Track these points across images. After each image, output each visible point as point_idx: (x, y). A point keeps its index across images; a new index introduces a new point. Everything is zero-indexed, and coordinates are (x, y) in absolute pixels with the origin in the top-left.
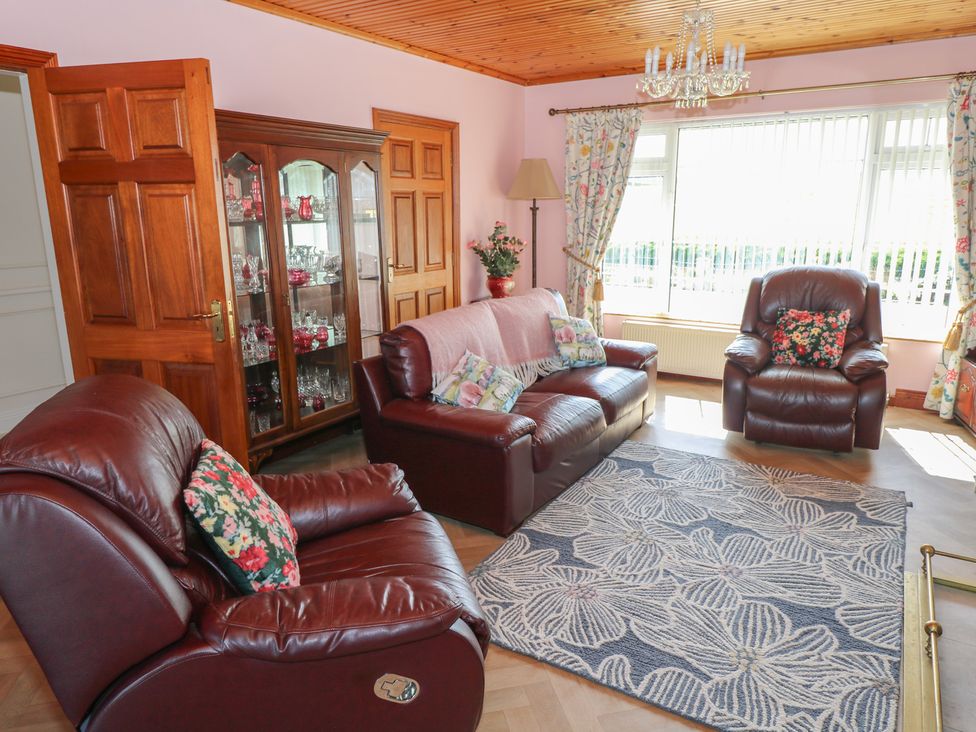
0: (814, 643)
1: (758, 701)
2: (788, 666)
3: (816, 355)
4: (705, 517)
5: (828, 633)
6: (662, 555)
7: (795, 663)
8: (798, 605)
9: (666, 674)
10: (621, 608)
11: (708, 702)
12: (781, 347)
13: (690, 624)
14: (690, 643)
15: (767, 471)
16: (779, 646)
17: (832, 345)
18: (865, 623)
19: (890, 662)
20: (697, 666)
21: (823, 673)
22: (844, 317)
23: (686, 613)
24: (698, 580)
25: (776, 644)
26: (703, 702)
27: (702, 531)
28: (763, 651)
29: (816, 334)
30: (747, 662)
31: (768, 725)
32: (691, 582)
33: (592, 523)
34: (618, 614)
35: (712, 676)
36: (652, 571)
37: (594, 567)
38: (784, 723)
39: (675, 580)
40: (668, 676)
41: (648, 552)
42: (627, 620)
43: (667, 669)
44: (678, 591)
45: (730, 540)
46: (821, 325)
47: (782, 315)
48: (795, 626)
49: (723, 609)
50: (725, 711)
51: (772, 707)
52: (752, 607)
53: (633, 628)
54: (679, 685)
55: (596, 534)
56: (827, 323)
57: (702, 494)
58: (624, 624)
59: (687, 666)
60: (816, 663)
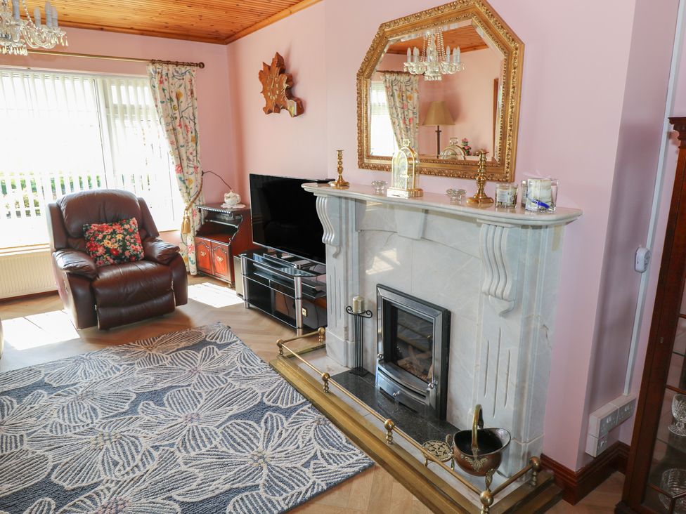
0: (275, 424)
1: (290, 475)
2: (280, 445)
3: (127, 254)
4: (134, 396)
5: (274, 414)
6: (137, 438)
7: (280, 441)
8: (246, 411)
9: (234, 507)
10: (155, 494)
11: (274, 499)
12: (98, 254)
13: (209, 466)
14: (223, 477)
15: (137, 345)
16: (264, 439)
17: (135, 245)
18: (280, 398)
19: (309, 408)
20: (244, 485)
21: (295, 435)
22: (133, 224)
23: (199, 462)
24: (180, 437)
25: (262, 439)
26: (270, 501)
27: (143, 405)
28: (261, 448)
29: (121, 239)
30: (262, 460)
31: (308, 482)
32: (178, 441)
33: (50, 455)
34: (159, 500)
35: (257, 483)
36: (144, 454)
37: (97, 484)
38: (311, 474)
39: (166, 448)
40: (237, 506)
41: (125, 444)
42: (170, 498)
43: (232, 502)
44: (177, 453)
45: (168, 400)
46: (122, 232)
47: (87, 230)
48: (258, 422)
49: (214, 442)
50: (285, 495)
51: (298, 472)
52: (227, 429)
53: (181, 499)
54: (249, 505)
55: (65, 461)
56: (124, 229)
57: (113, 382)
58: (172, 502)
59: (239, 491)
60: (288, 433)
